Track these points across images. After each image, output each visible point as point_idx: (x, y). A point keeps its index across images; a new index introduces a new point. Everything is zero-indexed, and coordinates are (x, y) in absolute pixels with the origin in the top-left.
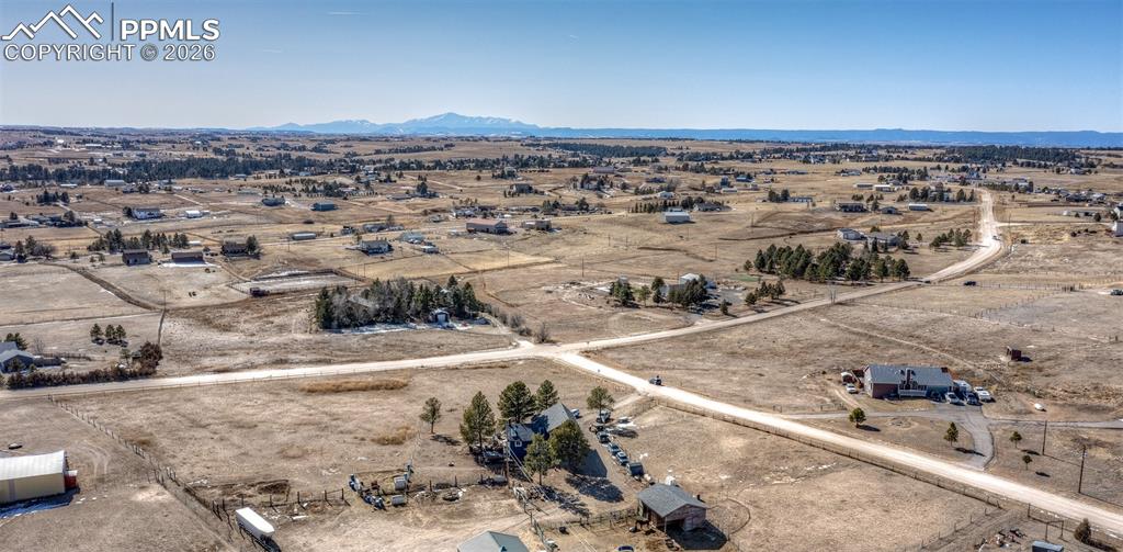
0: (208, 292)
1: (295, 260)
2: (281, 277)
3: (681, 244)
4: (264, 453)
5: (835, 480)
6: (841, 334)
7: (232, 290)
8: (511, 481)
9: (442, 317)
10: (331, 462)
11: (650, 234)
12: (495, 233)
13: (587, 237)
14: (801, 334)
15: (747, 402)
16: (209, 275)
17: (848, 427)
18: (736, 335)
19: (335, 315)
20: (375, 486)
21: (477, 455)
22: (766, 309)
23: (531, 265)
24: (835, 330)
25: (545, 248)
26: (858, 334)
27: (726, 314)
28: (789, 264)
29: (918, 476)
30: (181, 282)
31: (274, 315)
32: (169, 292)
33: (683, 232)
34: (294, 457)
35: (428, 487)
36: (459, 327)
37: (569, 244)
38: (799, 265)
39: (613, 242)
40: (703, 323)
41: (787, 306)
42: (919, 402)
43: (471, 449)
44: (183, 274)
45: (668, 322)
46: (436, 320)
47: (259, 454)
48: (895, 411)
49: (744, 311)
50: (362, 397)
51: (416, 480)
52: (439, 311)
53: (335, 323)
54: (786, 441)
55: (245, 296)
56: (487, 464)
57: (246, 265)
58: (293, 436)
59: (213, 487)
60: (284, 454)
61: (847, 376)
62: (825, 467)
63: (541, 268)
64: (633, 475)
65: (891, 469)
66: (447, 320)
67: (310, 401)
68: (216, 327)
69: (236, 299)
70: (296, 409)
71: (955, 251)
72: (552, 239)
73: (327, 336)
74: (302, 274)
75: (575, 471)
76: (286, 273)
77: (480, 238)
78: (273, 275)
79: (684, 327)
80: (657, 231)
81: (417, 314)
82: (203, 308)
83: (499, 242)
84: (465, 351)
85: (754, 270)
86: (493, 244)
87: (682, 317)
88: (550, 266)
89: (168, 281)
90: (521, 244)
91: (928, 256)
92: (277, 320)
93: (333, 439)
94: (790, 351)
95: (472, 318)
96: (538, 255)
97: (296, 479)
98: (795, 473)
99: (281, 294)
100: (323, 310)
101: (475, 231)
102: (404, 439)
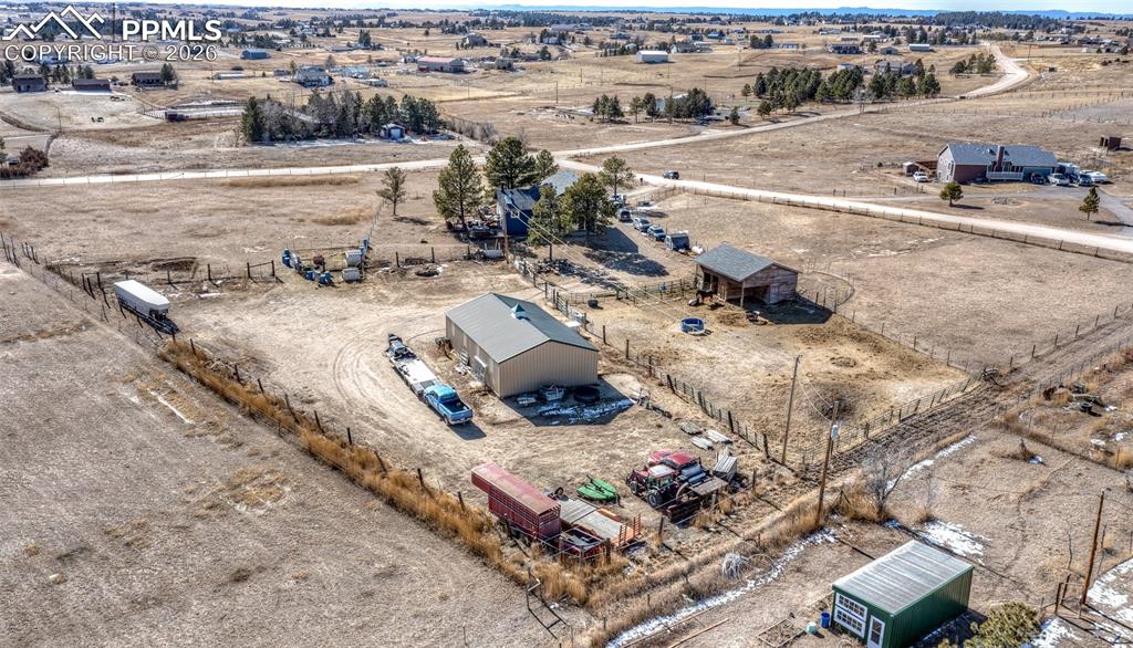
0: (115, 118)
1: (219, 91)
2: (204, 106)
3: (661, 81)
4: (164, 232)
5: (952, 252)
6: (883, 137)
7: (145, 117)
8: (510, 256)
9: (396, 132)
10: (258, 241)
11: (626, 73)
12: (450, 72)
13: (555, 76)
14: (834, 138)
15: (794, 189)
16: (117, 104)
17: (939, 205)
18: (754, 141)
19: (267, 127)
20: (320, 262)
21: (457, 232)
22: (782, 120)
23: (495, 97)
24: (874, 133)
25: (508, 85)
26: (904, 135)
27: (738, 125)
28: (796, 86)
29: (1061, 247)
30: (83, 109)
31: (193, 134)
32: (69, 118)
33: (661, 71)
34: (206, 236)
35: (395, 263)
36: (418, 141)
37: (534, 81)
38: (808, 85)
39: (585, 80)
40: (710, 133)
41: (807, 117)
42: (1017, 185)
43: (449, 225)
44: (85, 102)
45: (668, 133)
46: (389, 136)
47: (158, 233)
48: (992, 193)
49: (757, 122)
50: (299, 191)
51: (373, 256)
52: (391, 125)
53: (267, 135)
54: (867, 219)
55: (159, 121)
56: (472, 239)
57: (162, 95)
58: (208, 218)
59: (87, 265)
60: (193, 233)
61: (910, 166)
62: (931, 240)
63: (507, 99)
64: (676, 249)
65: (1024, 242)
66: (402, 136)
67: (231, 193)
68: (122, 144)
69: (148, 124)
70: (212, 200)
71: (977, 78)
72: (516, 78)
73: (256, 148)
74: (228, 104)
75: (595, 247)
76: (209, 102)
77: (433, 76)
78: (193, 103)
79: (688, 136)
80: (632, 70)
81: (367, 130)
82: (109, 131)
83: (456, 80)
84: (427, 158)
85: (752, 96)
86: (448, 82)
87: (684, 129)
88: (516, 98)
89: (66, 108)
90: (481, 82)
91: (949, 82)
92: (196, 138)
93: (260, 221)
94: (825, 151)
95: (433, 134)
96: (502, 90)
97: (208, 256)
98: (892, 245)
99: (204, 120)
100: (251, 120)
101: (428, 70)
102: (358, 220)
